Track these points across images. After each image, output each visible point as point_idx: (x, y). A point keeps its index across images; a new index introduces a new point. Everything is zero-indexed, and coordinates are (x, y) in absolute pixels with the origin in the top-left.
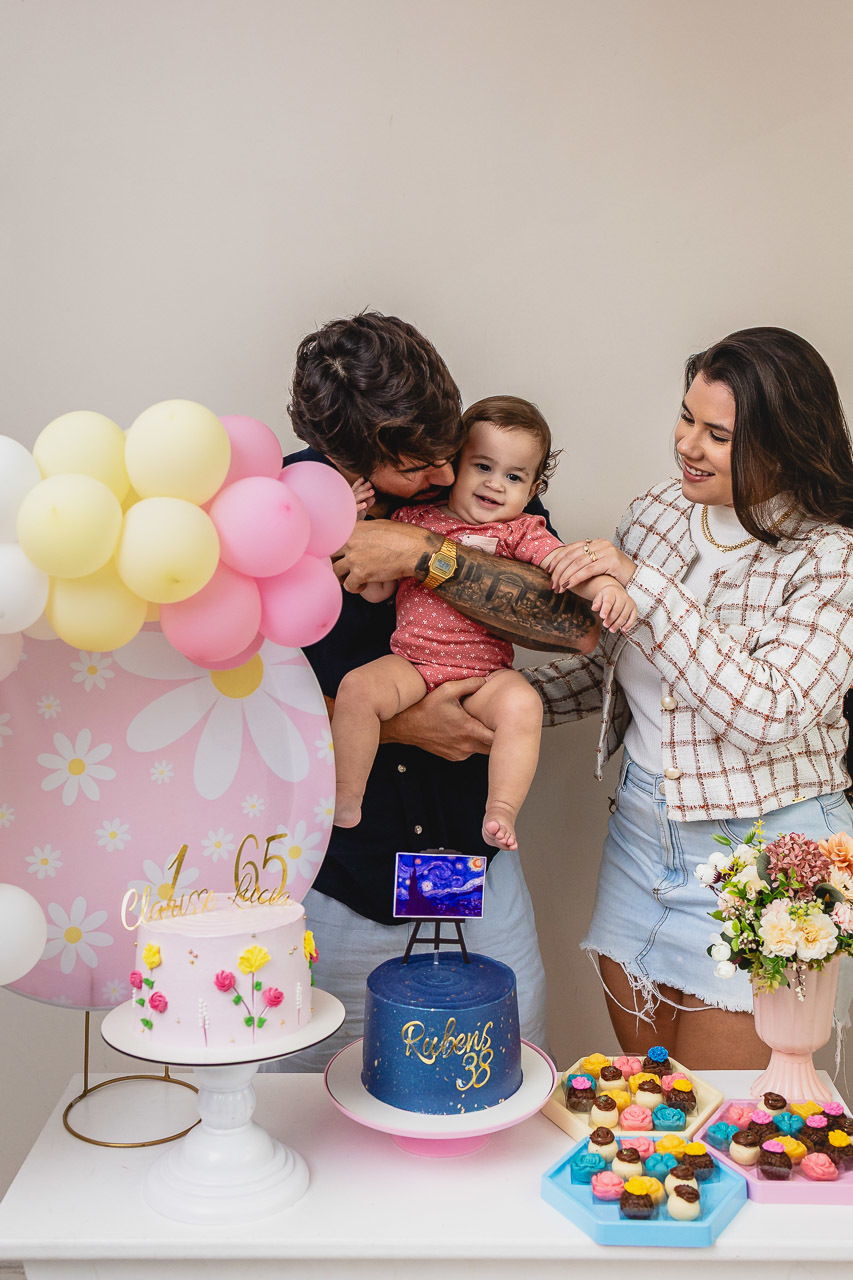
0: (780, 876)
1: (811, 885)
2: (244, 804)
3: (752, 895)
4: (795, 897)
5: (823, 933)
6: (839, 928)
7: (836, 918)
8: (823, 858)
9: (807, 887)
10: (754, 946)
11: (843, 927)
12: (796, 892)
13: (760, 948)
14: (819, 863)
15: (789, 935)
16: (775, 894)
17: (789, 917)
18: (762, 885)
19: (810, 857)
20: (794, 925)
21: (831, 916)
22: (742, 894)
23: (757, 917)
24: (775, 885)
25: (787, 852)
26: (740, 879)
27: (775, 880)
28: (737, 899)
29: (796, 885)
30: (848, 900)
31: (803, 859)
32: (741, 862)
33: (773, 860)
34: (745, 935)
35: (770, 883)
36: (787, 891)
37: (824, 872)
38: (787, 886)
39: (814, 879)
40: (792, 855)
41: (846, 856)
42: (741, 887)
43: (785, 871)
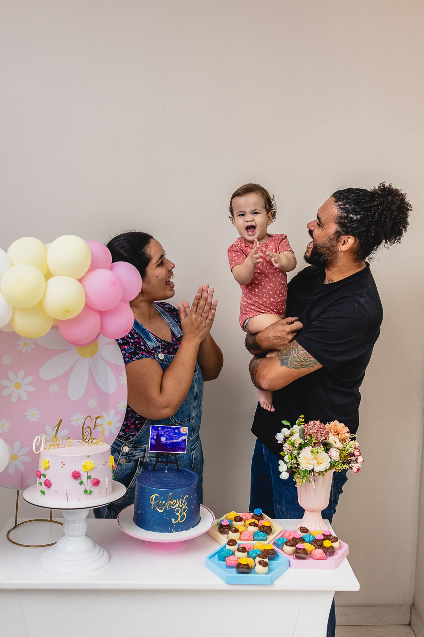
0: (308, 437)
1: (320, 441)
2: (88, 403)
3: (297, 445)
4: (314, 445)
5: (324, 461)
6: (331, 458)
7: (330, 454)
8: (326, 431)
9: (319, 442)
10: (296, 466)
11: (332, 458)
12: (315, 444)
13: (299, 467)
14: (324, 432)
15: (310, 461)
16: (306, 445)
17: (310, 454)
18: (301, 441)
19: (321, 430)
20: (312, 457)
21: (328, 454)
22: (293, 445)
23: (298, 454)
24: (306, 441)
25: (311, 428)
26: (292, 439)
27: (306, 439)
28: (291, 447)
29: (314, 441)
30: (336, 448)
31: (318, 430)
32: (294, 432)
33: (306, 431)
34: (293, 461)
35: (304, 440)
36: (311, 444)
37: (326, 436)
38: (310, 442)
39: (322, 439)
40: (314, 429)
41: (337, 430)
42: (292, 442)
43: (310, 435)
